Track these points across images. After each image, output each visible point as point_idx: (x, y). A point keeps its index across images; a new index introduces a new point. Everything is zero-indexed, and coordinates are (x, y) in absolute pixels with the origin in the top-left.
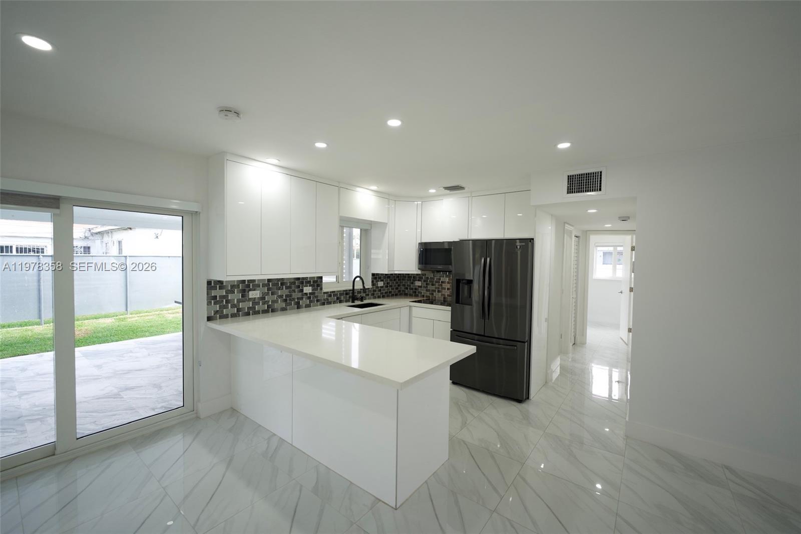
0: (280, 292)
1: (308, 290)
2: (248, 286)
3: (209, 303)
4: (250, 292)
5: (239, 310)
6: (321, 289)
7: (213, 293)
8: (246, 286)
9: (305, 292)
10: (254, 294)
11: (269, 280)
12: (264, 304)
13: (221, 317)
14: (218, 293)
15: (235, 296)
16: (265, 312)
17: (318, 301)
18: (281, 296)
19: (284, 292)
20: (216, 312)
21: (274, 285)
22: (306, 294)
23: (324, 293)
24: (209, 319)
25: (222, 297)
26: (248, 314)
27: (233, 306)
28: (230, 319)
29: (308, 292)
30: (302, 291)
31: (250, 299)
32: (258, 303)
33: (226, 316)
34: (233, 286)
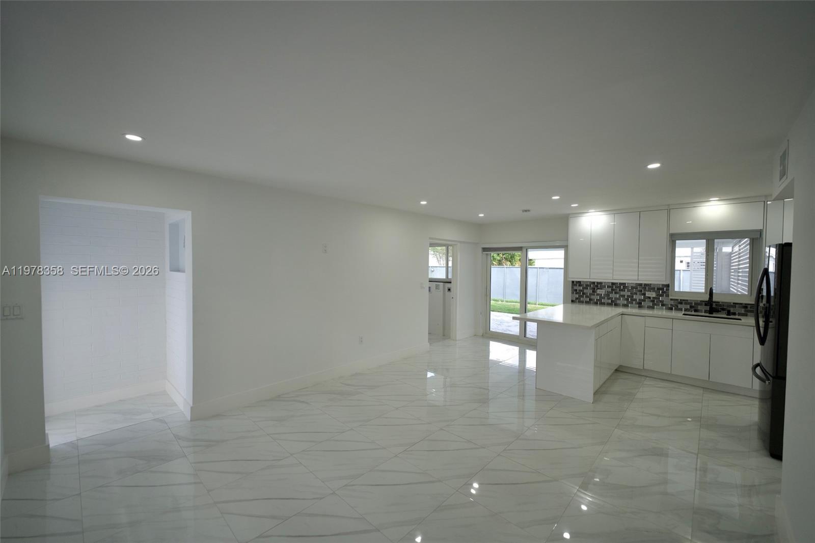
0: (622, 293)
1: (652, 295)
2: (597, 286)
3: (573, 293)
4: (598, 290)
5: (590, 300)
6: (668, 296)
7: (575, 288)
8: (596, 286)
9: (647, 295)
10: (602, 292)
11: (613, 284)
12: (609, 299)
13: (579, 302)
14: (578, 288)
15: (589, 291)
16: (609, 304)
17: (663, 305)
18: (623, 296)
19: (626, 293)
20: (577, 299)
21: (616, 287)
22: (650, 298)
23: (671, 300)
24: (572, 301)
25: (580, 290)
26: (596, 303)
27: (587, 297)
28: (584, 303)
29: (652, 296)
30: (644, 294)
31: (598, 295)
32: (604, 298)
33: (582, 302)
34: (587, 285)
